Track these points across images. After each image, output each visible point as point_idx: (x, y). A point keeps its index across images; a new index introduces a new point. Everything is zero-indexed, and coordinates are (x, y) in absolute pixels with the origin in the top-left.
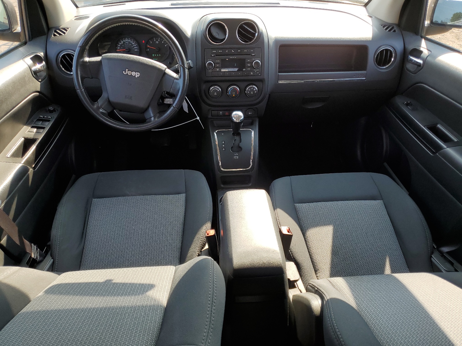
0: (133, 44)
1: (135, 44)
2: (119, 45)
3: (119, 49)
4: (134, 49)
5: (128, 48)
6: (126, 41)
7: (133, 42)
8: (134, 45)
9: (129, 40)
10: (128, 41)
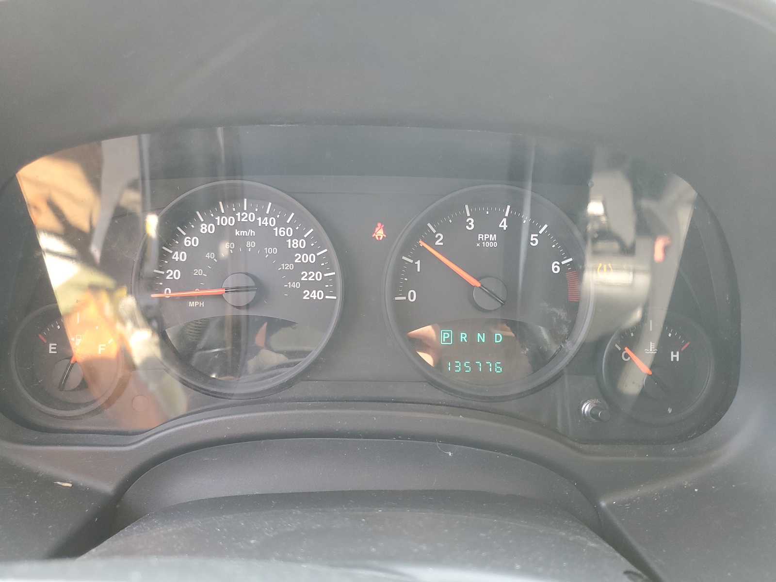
0: (295, 244)
1: (308, 250)
2: (181, 248)
3: (175, 285)
4: (296, 285)
5: (243, 281)
6: (240, 225)
7: (298, 235)
8: (299, 258)
9: (261, 214)
10: (254, 225)
